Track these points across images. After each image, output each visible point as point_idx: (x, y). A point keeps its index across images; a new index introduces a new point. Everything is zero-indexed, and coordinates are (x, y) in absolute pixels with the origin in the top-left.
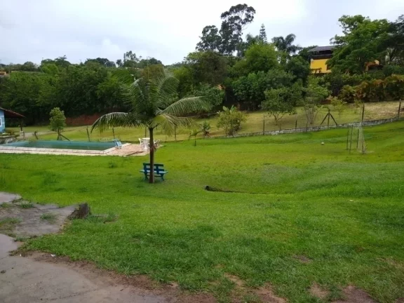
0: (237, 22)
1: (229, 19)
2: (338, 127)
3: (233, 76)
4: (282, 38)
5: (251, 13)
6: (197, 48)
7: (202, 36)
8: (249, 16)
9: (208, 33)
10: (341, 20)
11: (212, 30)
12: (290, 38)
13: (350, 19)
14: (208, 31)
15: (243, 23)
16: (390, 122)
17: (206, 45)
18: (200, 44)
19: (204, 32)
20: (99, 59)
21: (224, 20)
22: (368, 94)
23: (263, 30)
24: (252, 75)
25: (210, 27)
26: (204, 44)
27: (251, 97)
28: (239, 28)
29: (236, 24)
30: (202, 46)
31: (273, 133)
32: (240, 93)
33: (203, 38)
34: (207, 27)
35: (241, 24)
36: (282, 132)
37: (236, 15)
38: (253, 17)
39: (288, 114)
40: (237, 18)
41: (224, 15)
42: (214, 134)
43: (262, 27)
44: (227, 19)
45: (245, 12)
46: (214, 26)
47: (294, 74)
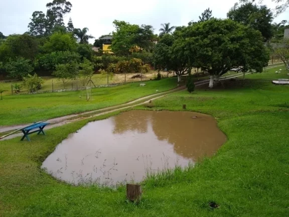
0: (59, 11)
1: (53, 9)
2: (96, 88)
3: (43, 53)
4: (80, 29)
5: (69, 6)
6: (29, 26)
7: (32, 18)
8: (68, 8)
9: (37, 16)
10: (114, 22)
11: (40, 15)
12: (85, 30)
13: (118, 23)
14: (37, 15)
15: (64, 12)
16: (121, 85)
17: (36, 25)
18: (31, 24)
19: (34, 15)
21: (49, 9)
22: (121, 68)
23: (71, 21)
24: (53, 53)
25: (38, 12)
26: (34, 24)
28: (61, 16)
29: (58, 13)
30: (33, 25)
31: (59, 91)
32: (45, 65)
33: (33, 20)
34: (36, 12)
35: (62, 13)
36: (64, 90)
37: (59, 6)
38: (70, 9)
39: (70, 80)
40: (59, 8)
41: (49, 5)
42: (22, 92)
43: (70, 19)
44: (51, 8)
45: (65, 5)
46: (41, 12)
47: (81, 54)
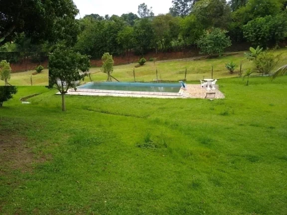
20: (92, 14)
27: (260, 39)
32: (250, 35)
